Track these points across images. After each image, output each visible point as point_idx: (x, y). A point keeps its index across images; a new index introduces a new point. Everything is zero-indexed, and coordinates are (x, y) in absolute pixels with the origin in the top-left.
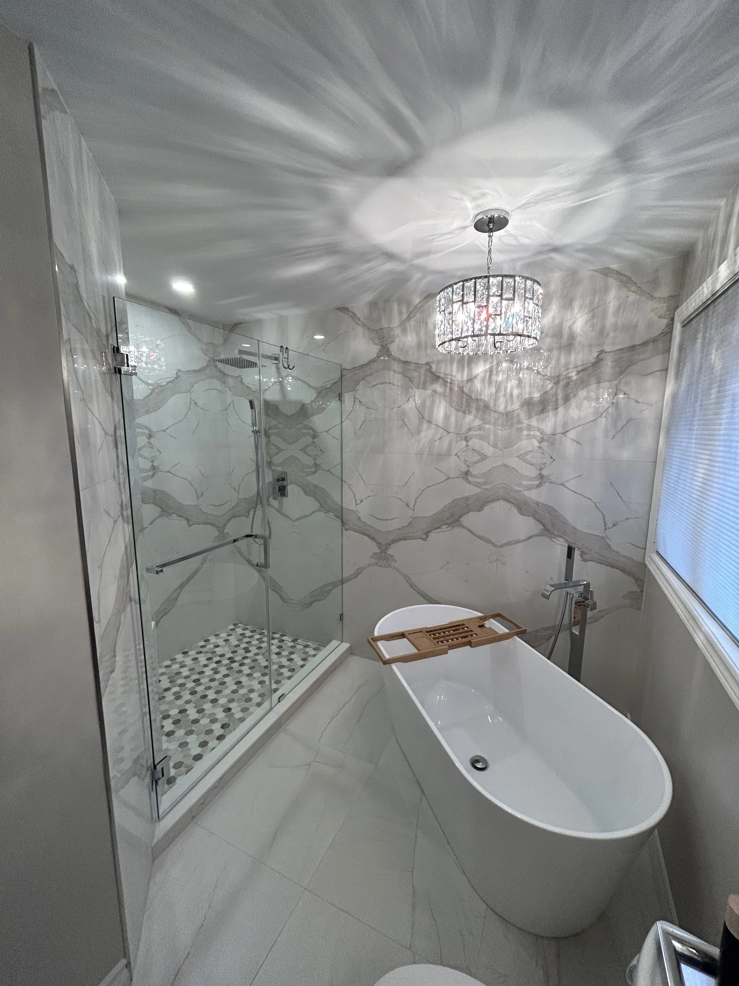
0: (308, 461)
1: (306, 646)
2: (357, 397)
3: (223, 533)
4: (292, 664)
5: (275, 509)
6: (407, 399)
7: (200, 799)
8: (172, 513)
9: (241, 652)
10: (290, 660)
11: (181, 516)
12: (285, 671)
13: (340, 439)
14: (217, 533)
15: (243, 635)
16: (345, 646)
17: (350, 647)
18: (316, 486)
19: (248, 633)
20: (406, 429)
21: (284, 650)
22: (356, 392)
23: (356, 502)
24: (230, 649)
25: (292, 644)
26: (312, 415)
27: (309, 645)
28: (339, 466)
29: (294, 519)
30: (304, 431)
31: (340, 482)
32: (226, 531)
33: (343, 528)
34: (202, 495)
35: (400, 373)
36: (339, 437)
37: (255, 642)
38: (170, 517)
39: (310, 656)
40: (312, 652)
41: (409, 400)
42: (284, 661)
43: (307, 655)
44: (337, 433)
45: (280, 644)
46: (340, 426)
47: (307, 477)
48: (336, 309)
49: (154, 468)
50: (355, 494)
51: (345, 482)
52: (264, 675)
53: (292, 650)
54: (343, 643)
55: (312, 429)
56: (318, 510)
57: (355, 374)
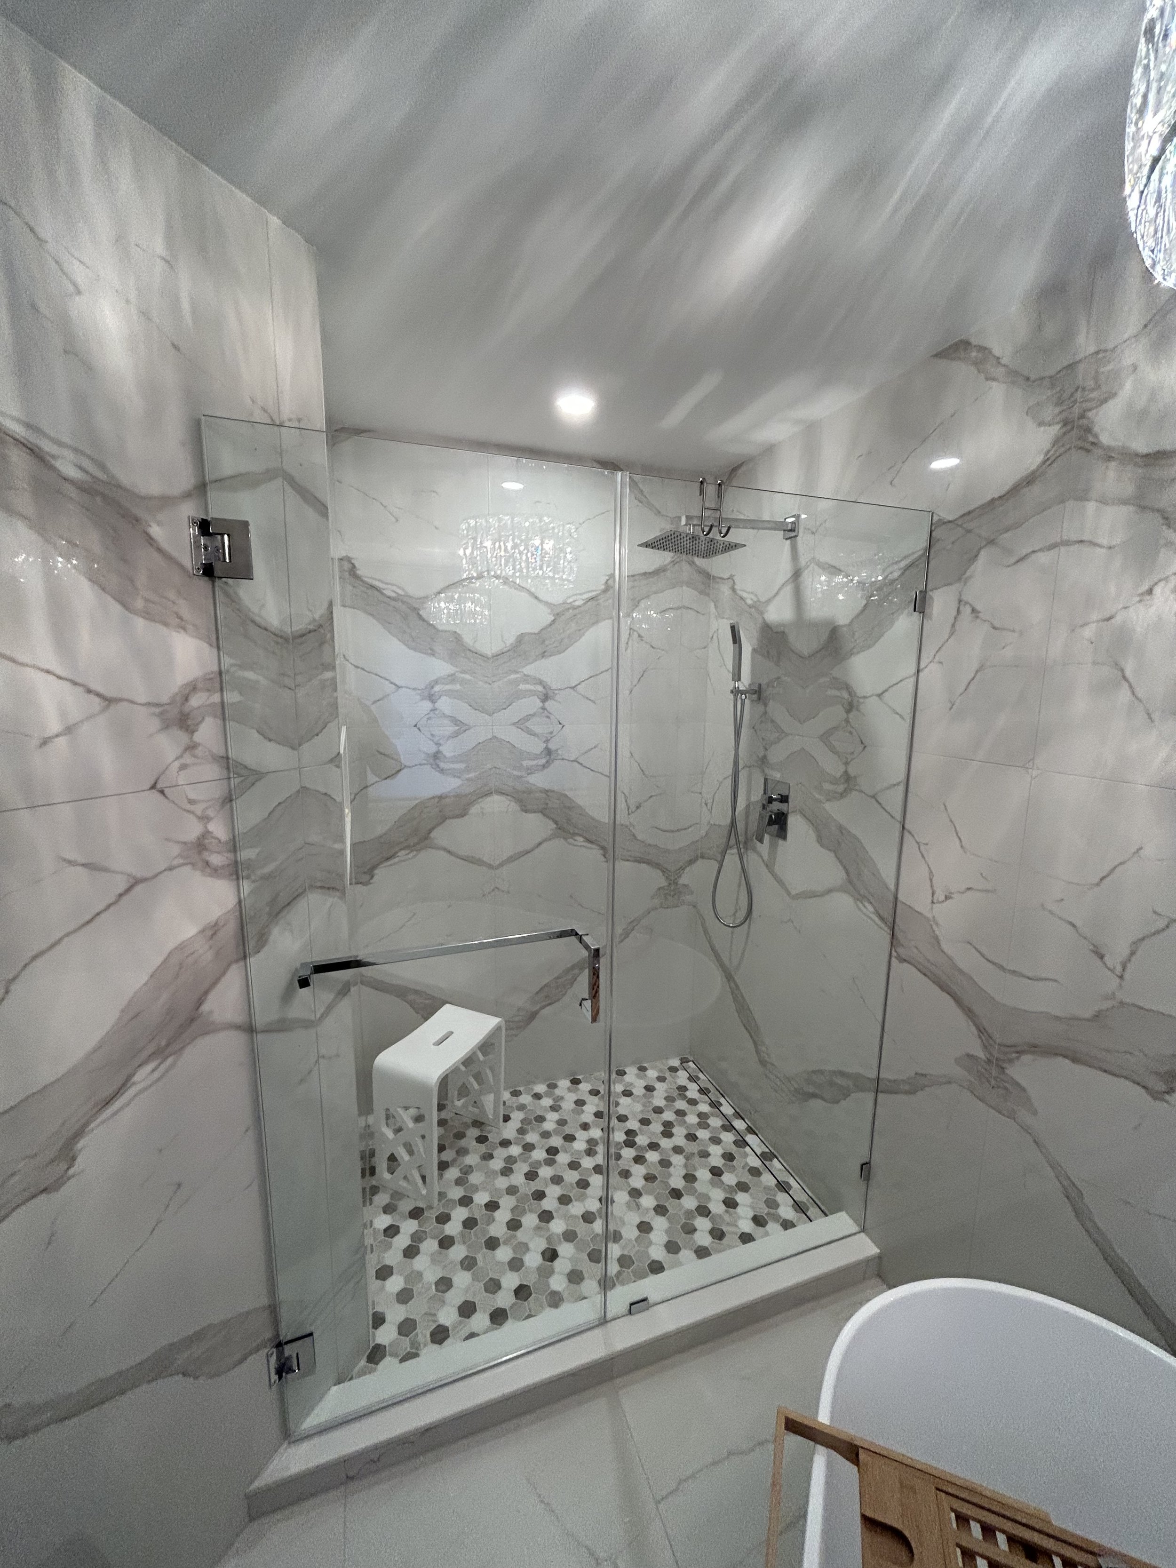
0: (832, 766)
1: (783, 1187)
2: (964, 598)
3: (676, 884)
4: (727, 1218)
5: (763, 861)
6: (1145, 587)
7: (376, 1448)
8: (575, 834)
9: (656, 1127)
10: (730, 1203)
11: (591, 842)
12: (703, 1224)
13: (909, 720)
14: (663, 883)
15: (683, 1089)
16: (867, 1248)
17: (879, 1258)
18: (841, 828)
19: (693, 1092)
20: (1124, 695)
21: (732, 1169)
22: (965, 584)
23: (933, 894)
24: (642, 1112)
25: (755, 1162)
26: (852, 653)
27: (790, 1187)
28: (902, 788)
29: (793, 892)
30: (832, 692)
31: (897, 834)
32: (682, 881)
33: (894, 953)
34: (638, 808)
35: (1124, 502)
36: (907, 712)
37: (692, 1119)
38: (571, 841)
39: (776, 1218)
40: (786, 1211)
41: (1150, 591)
42: (716, 1196)
43: (772, 1211)
44: (904, 704)
45: (733, 1149)
46: (912, 680)
47: (828, 806)
48: (938, 355)
49: (548, 752)
50: (931, 872)
51: (910, 832)
52: (660, 1210)
53: (747, 1178)
54: (862, 1234)
55: (848, 687)
56: (841, 889)
57: (969, 531)
